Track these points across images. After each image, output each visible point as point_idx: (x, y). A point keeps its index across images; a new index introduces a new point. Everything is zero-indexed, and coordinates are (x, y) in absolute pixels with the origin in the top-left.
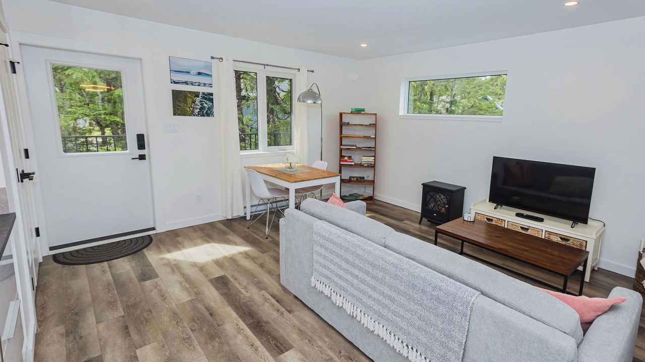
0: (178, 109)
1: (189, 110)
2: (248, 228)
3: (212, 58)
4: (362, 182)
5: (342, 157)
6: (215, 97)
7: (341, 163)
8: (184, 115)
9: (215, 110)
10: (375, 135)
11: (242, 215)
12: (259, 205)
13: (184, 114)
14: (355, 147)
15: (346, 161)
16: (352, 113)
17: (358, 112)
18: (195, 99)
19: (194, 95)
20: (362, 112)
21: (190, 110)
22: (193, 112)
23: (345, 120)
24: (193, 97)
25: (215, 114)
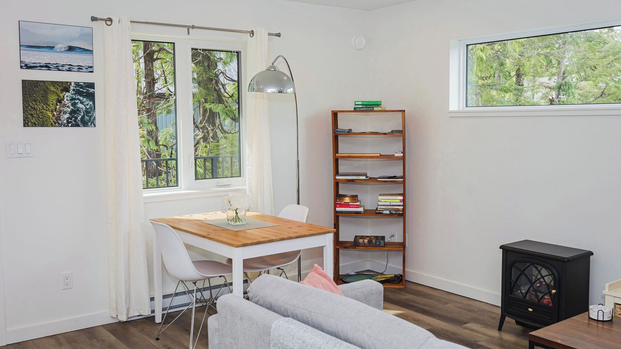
0: (32, 115)
1: (51, 115)
2: (158, 339)
3: (94, 19)
4: (379, 246)
5: (338, 196)
6: (98, 92)
7: (338, 209)
8: (42, 126)
9: (98, 114)
10: (404, 152)
11: (147, 313)
12: (176, 294)
13: (43, 123)
14: (364, 178)
15: (347, 205)
16: (355, 110)
17: (368, 108)
18: (62, 95)
19: (60, 88)
20: (375, 109)
21: (54, 115)
22: (58, 118)
23: (342, 125)
24: (59, 92)
25: (97, 122)
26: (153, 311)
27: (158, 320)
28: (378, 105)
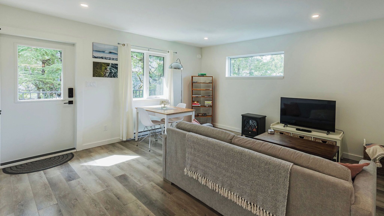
0: (96, 73)
1: (103, 74)
2: (137, 146)
3: (118, 44)
4: (205, 116)
5: (193, 101)
6: (119, 67)
7: (193, 105)
8: (99, 77)
9: (119, 74)
10: (212, 89)
11: (133, 138)
13: (100, 76)
14: (201, 96)
15: (195, 104)
16: (199, 76)
17: (203, 75)
18: (107, 67)
19: (106, 65)
20: (204, 76)
21: (104, 74)
22: (105, 75)
23: (194, 81)
24: (106, 66)
25: (118, 76)
26: (135, 137)
27: (136, 140)
28: (205, 75)
